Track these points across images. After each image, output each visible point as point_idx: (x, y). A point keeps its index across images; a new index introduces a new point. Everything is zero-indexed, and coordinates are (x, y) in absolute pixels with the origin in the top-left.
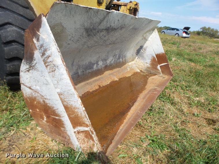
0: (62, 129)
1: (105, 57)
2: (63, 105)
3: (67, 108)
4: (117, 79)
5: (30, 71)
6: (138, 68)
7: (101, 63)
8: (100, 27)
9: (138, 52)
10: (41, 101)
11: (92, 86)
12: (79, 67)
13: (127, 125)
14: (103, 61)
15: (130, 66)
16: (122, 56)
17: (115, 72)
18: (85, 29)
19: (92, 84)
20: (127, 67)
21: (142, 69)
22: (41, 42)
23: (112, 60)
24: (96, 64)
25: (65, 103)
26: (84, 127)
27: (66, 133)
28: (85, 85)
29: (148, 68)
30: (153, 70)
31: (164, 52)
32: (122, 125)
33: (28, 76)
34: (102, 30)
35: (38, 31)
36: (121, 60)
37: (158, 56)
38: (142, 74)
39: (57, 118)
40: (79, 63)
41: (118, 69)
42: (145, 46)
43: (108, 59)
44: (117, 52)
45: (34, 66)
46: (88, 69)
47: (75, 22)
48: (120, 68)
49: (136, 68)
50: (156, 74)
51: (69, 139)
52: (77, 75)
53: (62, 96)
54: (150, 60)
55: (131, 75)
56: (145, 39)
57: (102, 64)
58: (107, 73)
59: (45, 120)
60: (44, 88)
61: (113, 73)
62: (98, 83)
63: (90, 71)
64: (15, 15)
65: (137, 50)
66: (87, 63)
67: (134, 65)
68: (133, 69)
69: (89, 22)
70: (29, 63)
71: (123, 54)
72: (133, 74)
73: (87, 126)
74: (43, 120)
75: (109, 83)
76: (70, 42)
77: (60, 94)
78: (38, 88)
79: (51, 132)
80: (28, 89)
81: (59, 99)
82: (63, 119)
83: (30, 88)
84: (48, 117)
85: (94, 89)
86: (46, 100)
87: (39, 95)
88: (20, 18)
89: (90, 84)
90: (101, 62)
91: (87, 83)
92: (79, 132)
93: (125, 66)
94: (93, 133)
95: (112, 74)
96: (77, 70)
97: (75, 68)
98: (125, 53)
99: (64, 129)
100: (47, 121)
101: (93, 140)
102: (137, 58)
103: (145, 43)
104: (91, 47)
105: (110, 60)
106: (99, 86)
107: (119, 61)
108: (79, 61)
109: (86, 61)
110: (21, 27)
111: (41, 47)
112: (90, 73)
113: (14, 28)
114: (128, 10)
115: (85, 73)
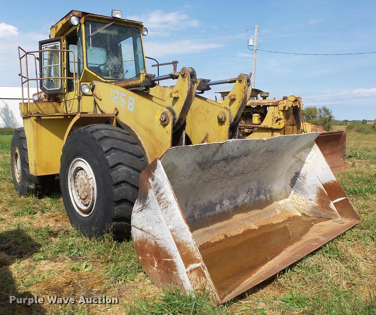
0: (174, 273)
1: (233, 193)
2: (176, 242)
3: (179, 245)
4: (254, 226)
5: (143, 211)
6: (298, 210)
7: (226, 203)
8: (214, 159)
9: (293, 182)
10: (153, 242)
11: (214, 235)
12: (195, 207)
13: (255, 279)
14: (230, 200)
15: (282, 207)
16: (263, 192)
17: (251, 216)
18: (197, 163)
19: (214, 233)
20: (274, 209)
21: (304, 210)
22: (156, 182)
23: (246, 197)
24: (219, 205)
25: (177, 240)
26: (196, 263)
27: (178, 277)
28: (204, 232)
29: (315, 207)
30: (324, 211)
31: (335, 180)
32: (249, 279)
33: (140, 217)
34: (218, 162)
35: (154, 172)
36: (262, 197)
37: (326, 186)
38: (304, 218)
39: (169, 260)
40: (195, 203)
41: (256, 212)
42: (302, 172)
43: (238, 196)
44: (253, 185)
45: (147, 205)
46: (208, 211)
47: (186, 160)
48: (262, 209)
49: (294, 209)
50: (331, 219)
51: (182, 285)
52: (192, 219)
53: (174, 233)
54: (316, 195)
55: (283, 220)
56: (302, 162)
57: (228, 204)
58: (238, 217)
59: (156, 266)
60: (156, 227)
61: (249, 218)
62: (224, 231)
63: (210, 213)
64: (126, 154)
65: (291, 180)
66: (206, 203)
67: (291, 205)
68: (287, 212)
69: (201, 156)
70: (143, 202)
71: (265, 187)
72: (287, 220)
73: (199, 261)
74: (154, 266)
75: (241, 232)
76: (182, 178)
77: (172, 231)
78: (150, 228)
79: (162, 281)
80: (140, 231)
81: (171, 237)
82: (175, 260)
83: (141, 230)
84: (159, 262)
85: (217, 239)
86: (157, 241)
87: (151, 236)
88: (130, 156)
89: (212, 231)
90: (228, 201)
91: (207, 231)
92: (191, 271)
93: (271, 206)
94: (204, 269)
95: (247, 219)
96: (192, 212)
97: (189, 210)
98: (270, 186)
99: (176, 273)
100: (158, 268)
101: (205, 277)
102: (293, 192)
103: (302, 166)
104: (209, 181)
105: (242, 198)
106: (226, 236)
107: (259, 198)
108: (194, 201)
109: (204, 200)
110: (131, 166)
111: (155, 186)
112: (211, 216)
113: (124, 167)
114: (281, 112)
115: (203, 216)
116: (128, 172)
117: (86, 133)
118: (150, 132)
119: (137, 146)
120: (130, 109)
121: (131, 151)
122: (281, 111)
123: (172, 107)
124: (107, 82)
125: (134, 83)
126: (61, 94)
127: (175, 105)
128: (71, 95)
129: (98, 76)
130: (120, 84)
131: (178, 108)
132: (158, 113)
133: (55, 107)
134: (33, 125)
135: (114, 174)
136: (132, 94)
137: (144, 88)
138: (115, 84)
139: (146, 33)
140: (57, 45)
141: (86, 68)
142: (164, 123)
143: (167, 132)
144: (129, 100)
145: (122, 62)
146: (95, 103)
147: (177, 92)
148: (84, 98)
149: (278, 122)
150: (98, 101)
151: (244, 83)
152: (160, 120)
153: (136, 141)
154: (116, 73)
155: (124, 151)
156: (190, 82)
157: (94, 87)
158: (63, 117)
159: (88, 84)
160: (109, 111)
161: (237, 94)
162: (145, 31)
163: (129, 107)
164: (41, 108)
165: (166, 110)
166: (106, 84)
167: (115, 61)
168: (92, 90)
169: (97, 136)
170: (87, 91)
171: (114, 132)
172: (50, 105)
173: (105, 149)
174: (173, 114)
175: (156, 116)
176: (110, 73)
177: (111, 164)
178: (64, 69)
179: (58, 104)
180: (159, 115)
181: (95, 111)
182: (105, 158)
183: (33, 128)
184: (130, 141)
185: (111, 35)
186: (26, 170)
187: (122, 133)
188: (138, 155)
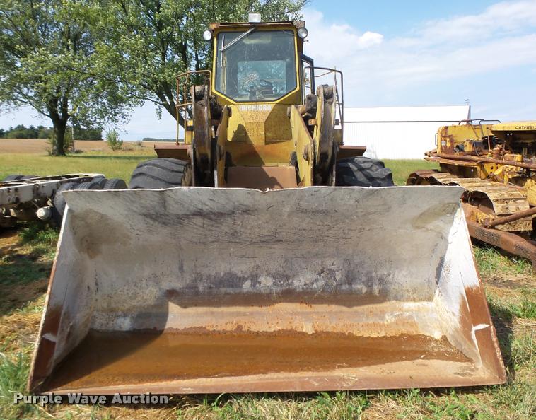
1: (281, 269)
4: (308, 329)
6: (441, 327)
7: (266, 281)
12: (199, 275)
14: (275, 278)
15: (407, 314)
16: (364, 279)
17: (316, 313)
19: (221, 318)
20: (383, 312)
21: (447, 331)
23: (315, 281)
24: (249, 281)
29: (457, 330)
30: (465, 342)
36: (359, 287)
40: (198, 269)
42: (447, 259)
43: (295, 276)
44: (334, 264)
46: (226, 286)
48: (350, 306)
50: (471, 361)
52: (192, 290)
54: (458, 307)
56: (445, 240)
57: (271, 283)
61: (308, 313)
62: (242, 320)
65: (437, 269)
72: (392, 337)
76: (138, 232)
85: (220, 328)
90: (270, 279)
93: (378, 305)
95: (302, 314)
96: (195, 281)
97: (188, 277)
98: (384, 272)
102: (437, 292)
103: (447, 248)
106: (239, 328)
107: (351, 288)
112: (229, 294)
115: (215, 290)
129: (227, 99)
139: (304, 35)
141: (213, 90)
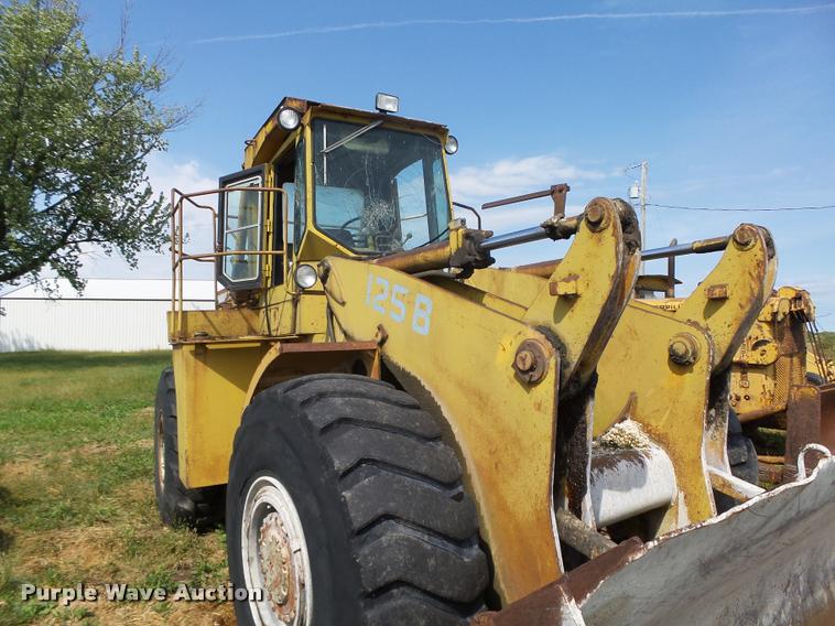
16: (821, 576)
44: (800, 563)
64: (407, 480)
71: (825, 562)
105: (775, 611)
113: (401, 528)
114: (764, 325)
116: (414, 547)
117: (287, 404)
118: (481, 399)
119: (441, 446)
120: (419, 330)
121: (424, 469)
122: (766, 322)
123: (554, 326)
124: (359, 259)
125: (431, 256)
126: (260, 290)
127: (566, 319)
128: (280, 294)
129: (339, 246)
130: (392, 263)
131: (576, 329)
132: (506, 342)
133: (247, 321)
134: (187, 364)
135: (365, 554)
136: (425, 286)
137: (458, 271)
138: (379, 263)
139: (453, 149)
140: (255, 182)
141: (311, 227)
142: (527, 376)
143: (539, 407)
144: (417, 305)
145: (397, 213)
146: (331, 314)
147: (572, 277)
148: (306, 299)
149: (760, 348)
150: (337, 308)
151: (756, 250)
152: (515, 365)
153: (438, 429)
154: (385, 241)
155: (399, 468)
156: (621, 245)
157: (327, 271)
158: (258, 344)
159: (315, 264)
160: (363, 332)
161: (730, 282)
162: (452, 143)
163: (414, 322)
164: (215, 323)
165: (532, 334)
166: (357, 262)
167: (382, 210)
168: (324, 279)
169: (318, 416)
170: (309, 281)
171: (370, 402)
172: (236, 315)
173: (339, 464)
174: (560, 347)
175: (501, 352)
176: (370, 240)
177: (358, 519)
178: (268, 233)
179: (252, 313)
180: (511, 350)
181: (330, 332)
182: (336, 497)
183: (187, 371)
184: (419, 431)
185: (372, 155)
186: (172, 466)
187: (396, 403)
188: (447, 480)
